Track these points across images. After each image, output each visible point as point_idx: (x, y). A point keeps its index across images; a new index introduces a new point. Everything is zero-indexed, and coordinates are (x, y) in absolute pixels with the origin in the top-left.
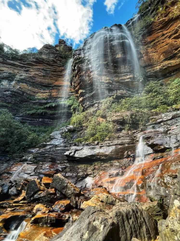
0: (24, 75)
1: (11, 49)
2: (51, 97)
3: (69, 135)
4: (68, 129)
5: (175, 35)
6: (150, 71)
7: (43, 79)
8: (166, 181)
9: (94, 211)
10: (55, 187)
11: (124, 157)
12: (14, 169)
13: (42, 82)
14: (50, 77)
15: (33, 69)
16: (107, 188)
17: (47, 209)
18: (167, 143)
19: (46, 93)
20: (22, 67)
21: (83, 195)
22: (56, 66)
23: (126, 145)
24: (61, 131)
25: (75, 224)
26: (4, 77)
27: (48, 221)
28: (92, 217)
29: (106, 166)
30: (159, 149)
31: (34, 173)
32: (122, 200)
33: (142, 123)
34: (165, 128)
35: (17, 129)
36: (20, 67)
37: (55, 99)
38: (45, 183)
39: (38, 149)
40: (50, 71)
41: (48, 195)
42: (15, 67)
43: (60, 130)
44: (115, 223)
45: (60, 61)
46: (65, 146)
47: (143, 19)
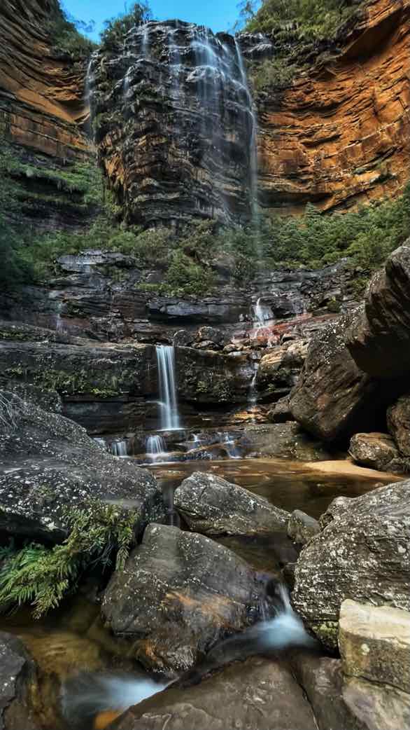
37: (25, 150)
47: (273, 60)
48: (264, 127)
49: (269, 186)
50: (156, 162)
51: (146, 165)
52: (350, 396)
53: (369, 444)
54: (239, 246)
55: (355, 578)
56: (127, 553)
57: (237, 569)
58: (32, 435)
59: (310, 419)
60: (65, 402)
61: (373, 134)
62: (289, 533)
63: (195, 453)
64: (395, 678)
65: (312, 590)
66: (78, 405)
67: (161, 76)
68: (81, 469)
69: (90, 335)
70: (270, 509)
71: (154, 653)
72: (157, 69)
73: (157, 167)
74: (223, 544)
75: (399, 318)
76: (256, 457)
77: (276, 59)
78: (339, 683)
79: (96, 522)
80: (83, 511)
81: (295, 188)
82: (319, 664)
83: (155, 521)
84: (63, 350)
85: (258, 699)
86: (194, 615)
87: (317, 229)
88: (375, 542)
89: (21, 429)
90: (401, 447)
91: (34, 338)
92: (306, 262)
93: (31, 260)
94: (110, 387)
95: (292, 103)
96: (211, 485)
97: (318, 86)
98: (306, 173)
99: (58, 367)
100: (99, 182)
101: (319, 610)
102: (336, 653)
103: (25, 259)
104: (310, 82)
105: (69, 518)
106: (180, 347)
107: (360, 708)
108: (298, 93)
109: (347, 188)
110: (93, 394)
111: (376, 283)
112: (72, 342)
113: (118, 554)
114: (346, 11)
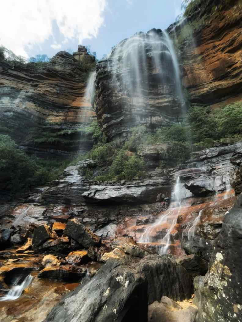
0: (31, 91)
1: (13, 55)
2: (66, 122)
3: (88, 172)
4: (87, 164)
5: (230, 48)
6: (194, 94)
7: (56, 97)
8: (206, 231)
9: (117, 265)
10: (69, 235)
11: (157, 201)
12: (17, 211)
13: (54, 102)
14: (66, 95)
15: (43, 84)
16: (134, 238)
17: (59, 260)
18: (210, 185)
19: (60, 116)
20: (28, 81)
21: (104, 245)
22: (74, 81)
23: (160, 186)
24: (79, 166)
25: (94, 279)
26: (4, 93)
27: (59, 275)
28: (115, 271)
29: (134, 211)
30: (200, 192)
31: (43, 217)
32: (151, 252)
33: (180, 160)
34: (209, 167)
35: (22, 161)
36: (26, 81)
37: (71, 124)
38: (56, 229)
39: (48, 187)
40: (66, 87)
41: (60, 244)
42: (19, 80)
43: (77, 165)
44: (143, 279)
45: (79, 75)
46: (83, 185)
48: (190, 60)
73: (106, 107)
77: (191, 22)
95: (209, 34)
97: (227, 12)
104: (221, 14)
108: (212, 26)
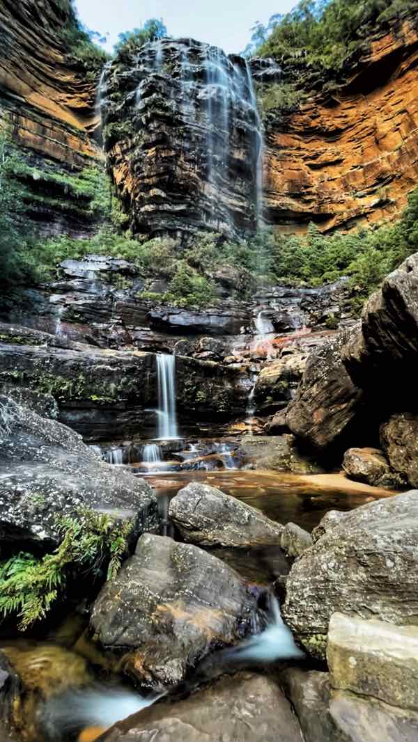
14: (15, 65)
22: (37, 34)
37: (32, 153)
40: (16, 40)
47: (282, 84)
48: (271, 147)
49: (273, 204)
50: (163, 174)
51: (154, 176)
52: (345, 411)
53: (362, 459)
54: (243, 260)
55: (344, 591)
56: (119, 564)
57: (230, 582)
58: (27, 441)
59: (306, 433)
60: (61, 407)
61: (374, 161)
62: (282, 546)
63: (192, 463)
64: (381, 691)
65: (303, 603)
66: (75, 412)
67: (172, 91)
68: (75, 477)
69: (90, 341)
70: (264, 522)
71: (143, 667)
72: (169, 84)
73: (165, 179)
74: (216, 556)
75: (393, 338)
76: (252, 468)
77: (284, 83)
78: (326, 697)
79: (89, 532)
80: (75, 520)
81: (298, 207)
82: (307, 677)
83: (149, 532)
84: (60, 355)
85: (245, 713)
86: (185, 628)
87: (319, 247)
88: (365, 556)
89: (15, 434)
90: (393, 463)
91: (33, 341)
92: (308, 278)
93: (34, 263)
94: (108, 394)
95: (298, 126)
96: (207, 496)
97: (324, 112)
98: (309, 193)
99: (56, 372)
100: (106, 189)
101: (309, 623)
102: (323, 666)
103: (27, 261)
104: (316, 108)
105: (61, 526)
106: (181, 356)
107: (346, 721)
108: (304, 117)
109: (348, 210)
110: (91, 400)
111: (373, 303)
112: (71, 347)
113: (110, 565)
114: (352, 44)
